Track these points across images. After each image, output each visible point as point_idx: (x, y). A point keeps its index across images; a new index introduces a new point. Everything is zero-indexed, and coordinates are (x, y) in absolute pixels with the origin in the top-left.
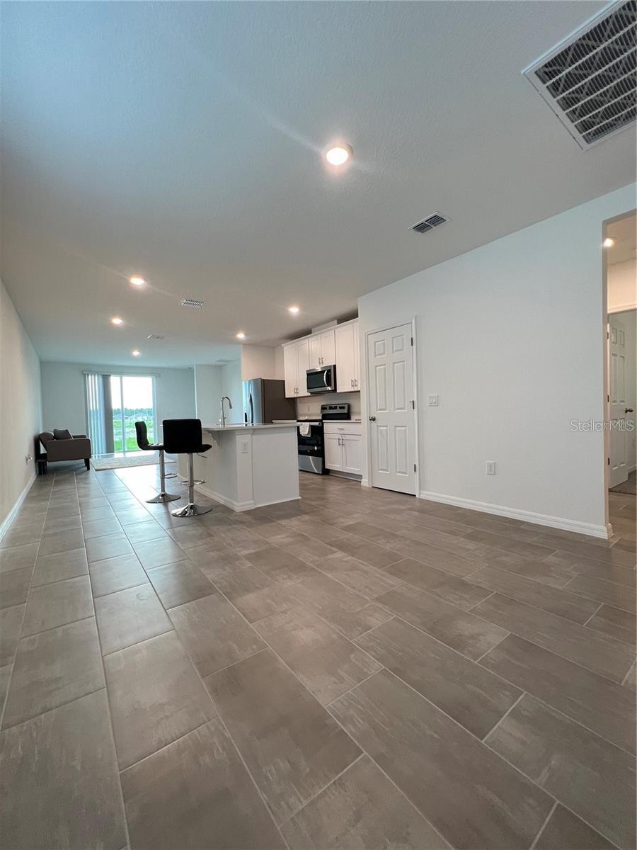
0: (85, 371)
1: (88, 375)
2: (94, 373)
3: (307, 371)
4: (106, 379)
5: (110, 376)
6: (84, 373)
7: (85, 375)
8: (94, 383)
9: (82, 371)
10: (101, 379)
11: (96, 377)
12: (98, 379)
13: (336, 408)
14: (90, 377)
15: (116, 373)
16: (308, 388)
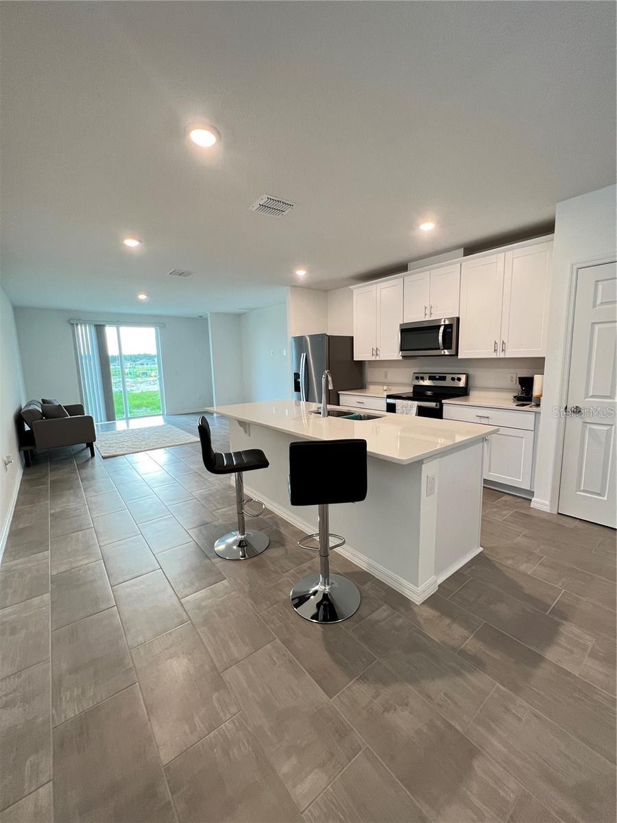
0: (73, 321)
1: (77, 325)
2: (85, 322)
3: (401, 325)
4: (99, 330)
5: (104, 326)
6: (72, 322)
7: (73, 326)
8: (85, 334)
9: (69, 321)
10: (93, 329)
11: (87, 327)
12: (90, 328)
13: (443, 378)
14: (79, 327)
15: (112, 323)
16: (401, 350)
